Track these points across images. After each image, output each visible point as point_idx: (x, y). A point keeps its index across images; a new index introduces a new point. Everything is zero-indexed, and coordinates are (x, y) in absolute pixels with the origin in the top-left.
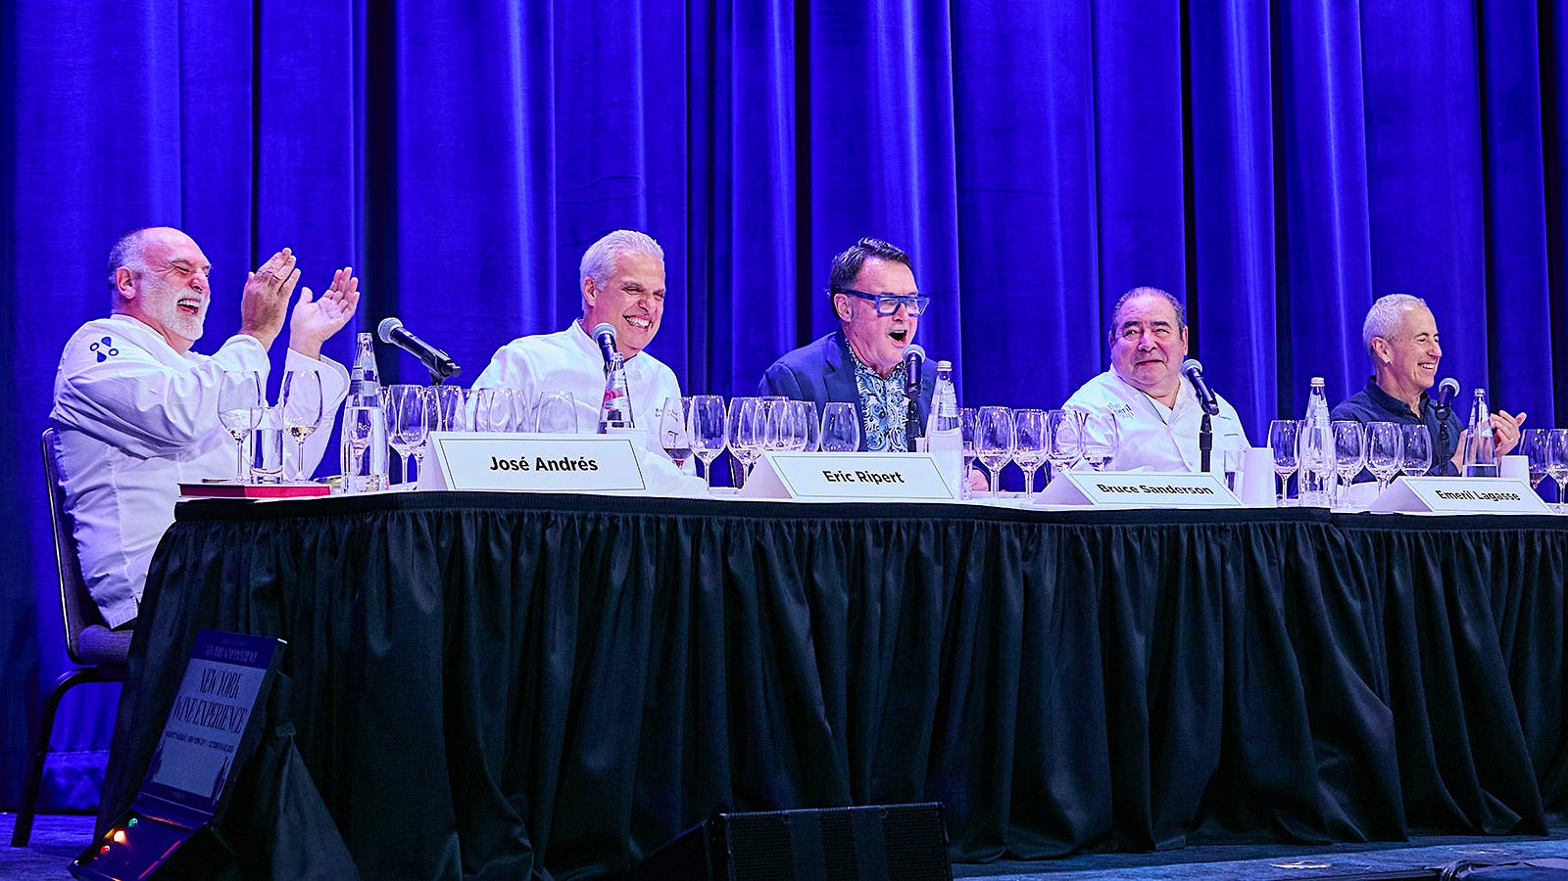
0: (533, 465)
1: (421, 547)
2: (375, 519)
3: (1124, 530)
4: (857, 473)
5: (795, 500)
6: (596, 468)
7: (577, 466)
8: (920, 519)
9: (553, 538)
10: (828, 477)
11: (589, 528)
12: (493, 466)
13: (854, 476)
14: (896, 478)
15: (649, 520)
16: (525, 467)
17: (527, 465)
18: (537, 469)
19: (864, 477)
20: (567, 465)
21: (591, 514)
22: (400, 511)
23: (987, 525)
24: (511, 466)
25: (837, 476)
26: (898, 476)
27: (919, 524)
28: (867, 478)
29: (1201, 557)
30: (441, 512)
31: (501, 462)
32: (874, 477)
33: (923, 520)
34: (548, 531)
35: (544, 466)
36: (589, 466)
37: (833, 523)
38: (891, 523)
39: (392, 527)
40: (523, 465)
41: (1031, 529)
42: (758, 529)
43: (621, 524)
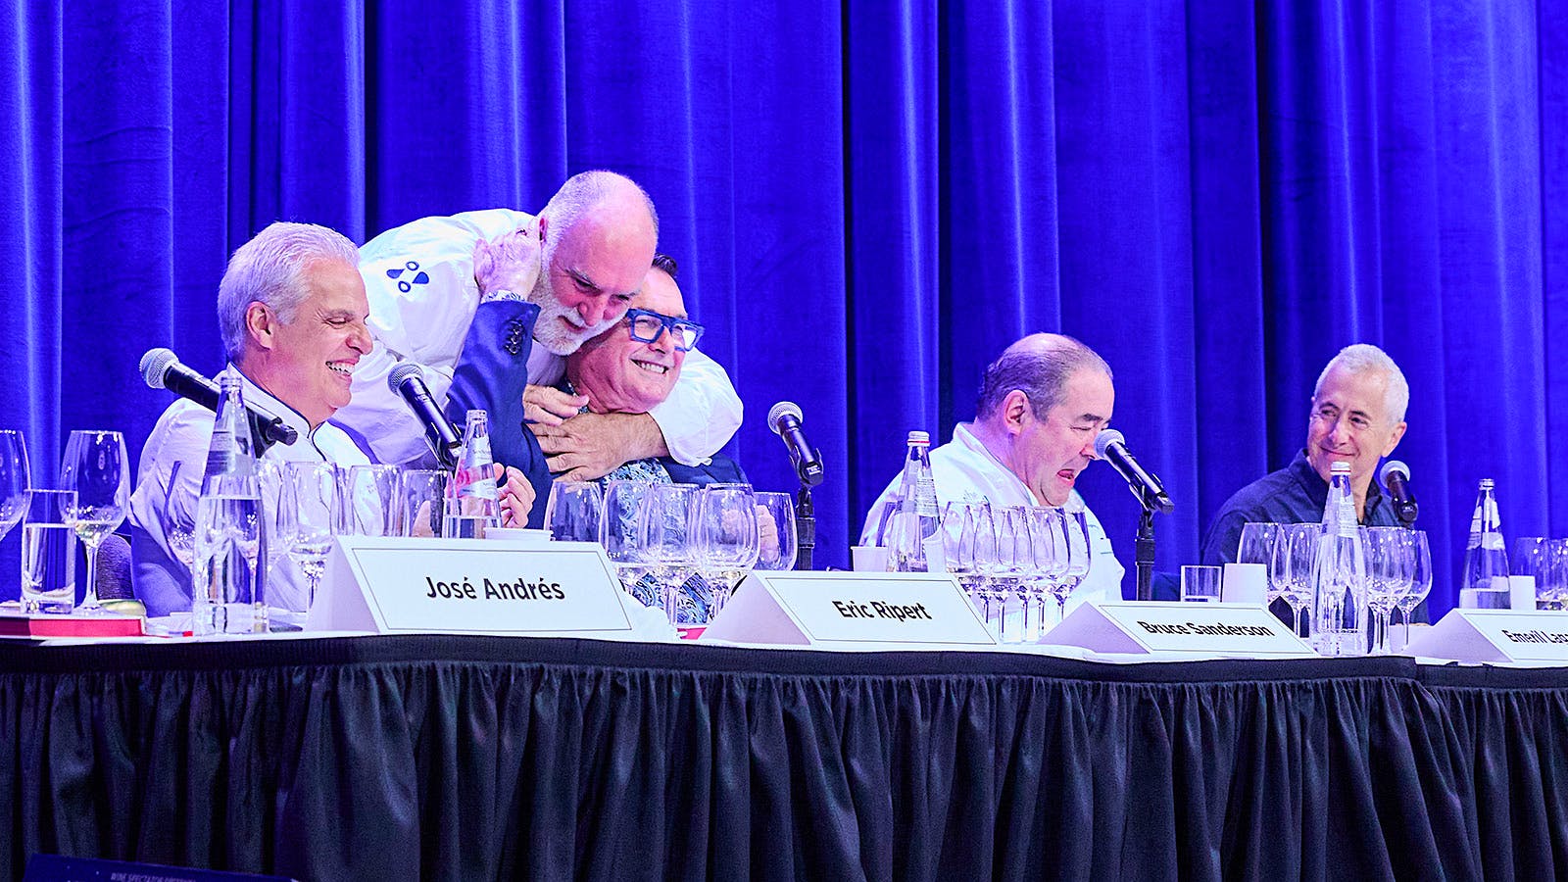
0: (480, 591)
1: (391, 724)
2: (309, 679)
3: (1198, 689)
4: (874, 604)
5: (816, 646)
6: (562, 597)
7: (537, 591)
8: (971, 676)
9: (547, 708)
10: (840, 610)
11: (588, 692)
12: (431, 593)
13: (871, 610)
14: (920, 612)
15: (659, 679)
16: (471, 594)
17: (473, 590)
18: (488, 598)
19: (883, 610)
20: (523, 590)
21: (590, 671)
22: (358, 666)
23: (1047, 684)
24: (453, 592)
25: (851, 609)
26: (922, 608)
27: (970, 683)
28: (887, 611)
29: (1282, 729)
30: (410, 666)
31: (439, 585)
32: (894, 609)
33: (975, 678)
34: (538, 697)
35: (495, 593)
36: (553, 593)
37: (874, 683)
38: (940, 682)
39: (347, 691)
40: (468, 590)
41: (1096, 690)
42: (789, 692)
43: (627, 685)
